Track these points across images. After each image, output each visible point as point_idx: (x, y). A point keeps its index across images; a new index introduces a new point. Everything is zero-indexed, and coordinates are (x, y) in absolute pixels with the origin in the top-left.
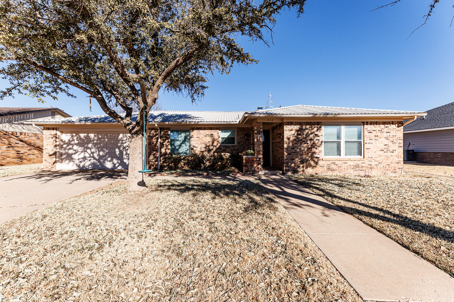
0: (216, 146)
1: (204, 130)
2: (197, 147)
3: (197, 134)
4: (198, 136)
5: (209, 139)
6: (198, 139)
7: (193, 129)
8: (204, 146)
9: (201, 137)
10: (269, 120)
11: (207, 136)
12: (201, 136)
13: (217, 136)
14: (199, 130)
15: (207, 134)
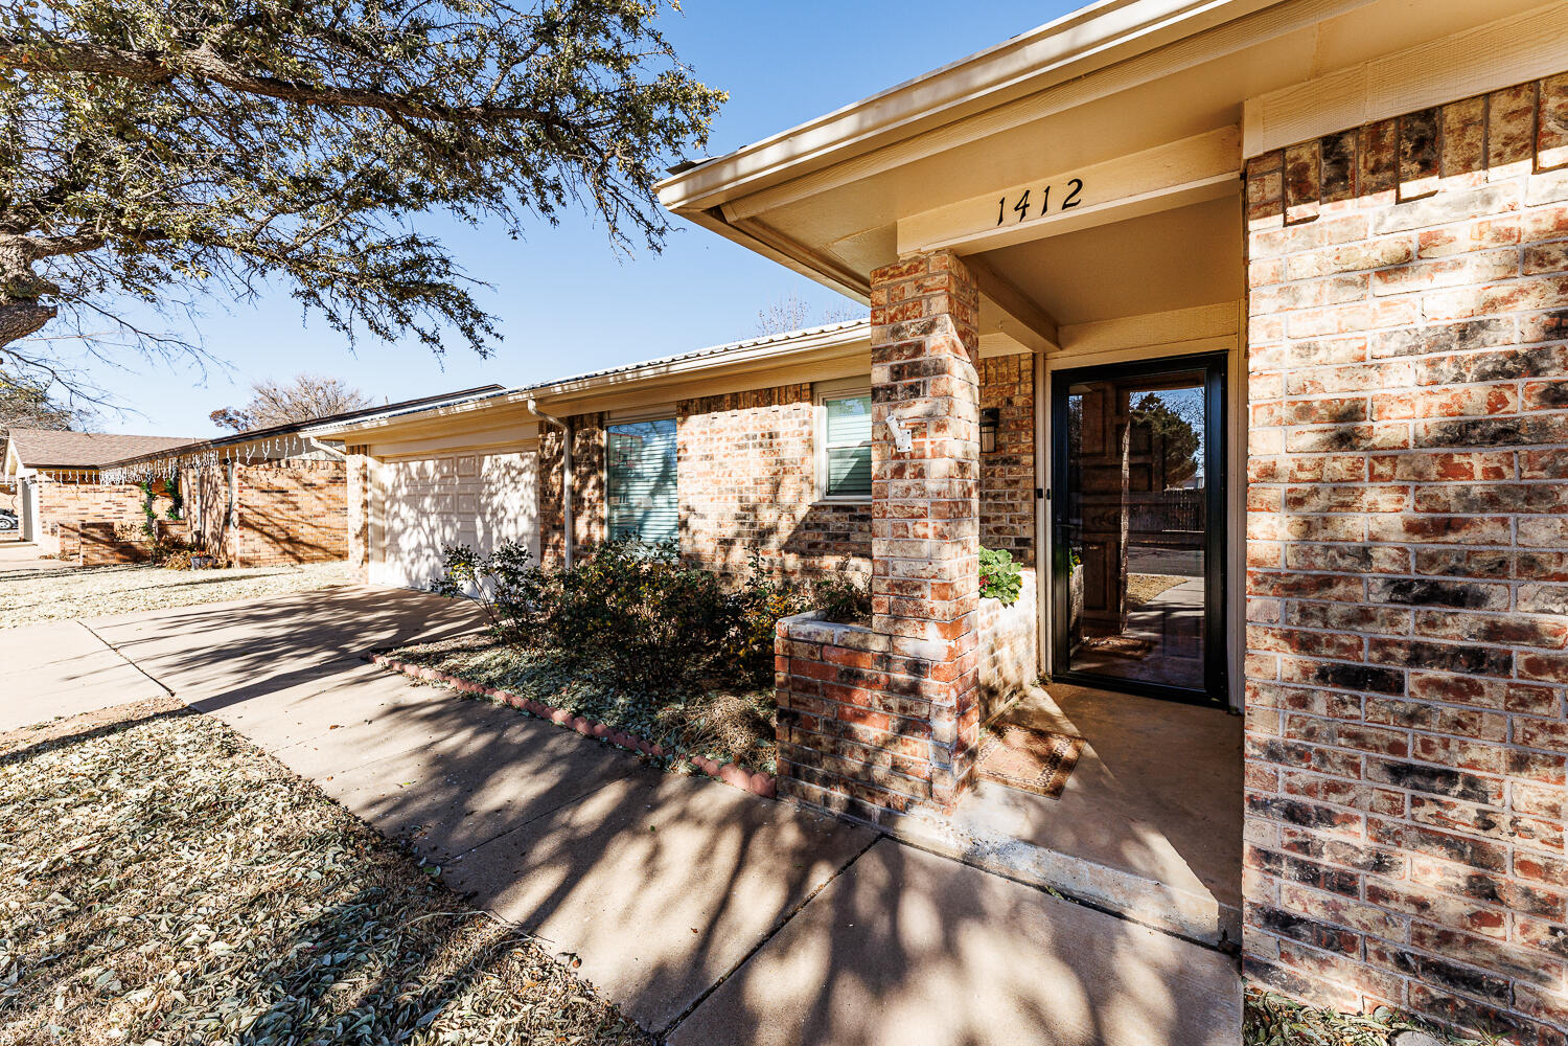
0: (791, 510)
1: (732, 408)
2: (703, 516)
3: (703, 437)
4: (709, 446)
5: (756, 465)
6: (707, 463)
7: (686, 409)
8: (735, 508)
9: (723, 451)
10: (1022, 208)
11: (745, 446)
12: (719, 448)
13: (797, 440)
14: (709, 411)
15: (751, 432)
